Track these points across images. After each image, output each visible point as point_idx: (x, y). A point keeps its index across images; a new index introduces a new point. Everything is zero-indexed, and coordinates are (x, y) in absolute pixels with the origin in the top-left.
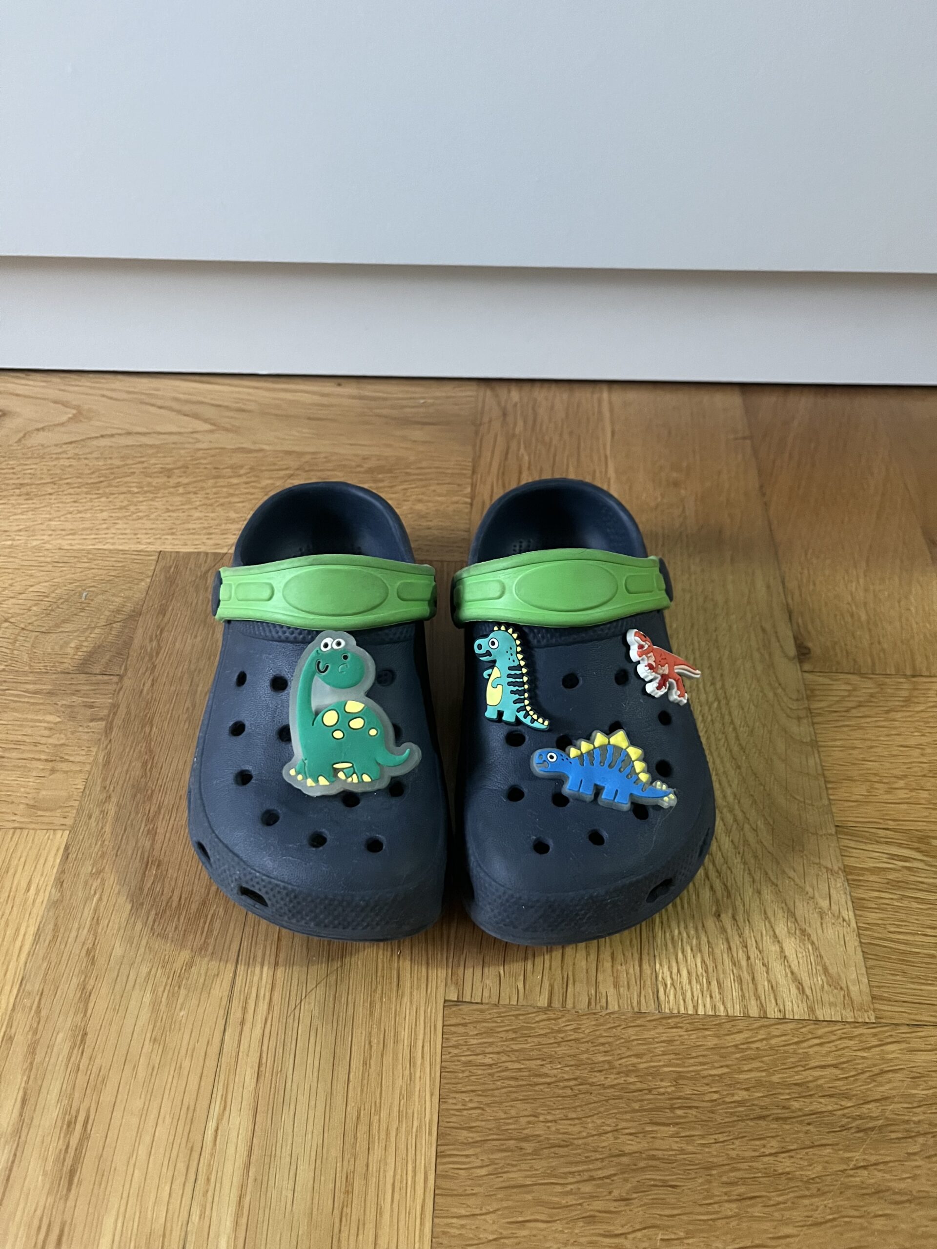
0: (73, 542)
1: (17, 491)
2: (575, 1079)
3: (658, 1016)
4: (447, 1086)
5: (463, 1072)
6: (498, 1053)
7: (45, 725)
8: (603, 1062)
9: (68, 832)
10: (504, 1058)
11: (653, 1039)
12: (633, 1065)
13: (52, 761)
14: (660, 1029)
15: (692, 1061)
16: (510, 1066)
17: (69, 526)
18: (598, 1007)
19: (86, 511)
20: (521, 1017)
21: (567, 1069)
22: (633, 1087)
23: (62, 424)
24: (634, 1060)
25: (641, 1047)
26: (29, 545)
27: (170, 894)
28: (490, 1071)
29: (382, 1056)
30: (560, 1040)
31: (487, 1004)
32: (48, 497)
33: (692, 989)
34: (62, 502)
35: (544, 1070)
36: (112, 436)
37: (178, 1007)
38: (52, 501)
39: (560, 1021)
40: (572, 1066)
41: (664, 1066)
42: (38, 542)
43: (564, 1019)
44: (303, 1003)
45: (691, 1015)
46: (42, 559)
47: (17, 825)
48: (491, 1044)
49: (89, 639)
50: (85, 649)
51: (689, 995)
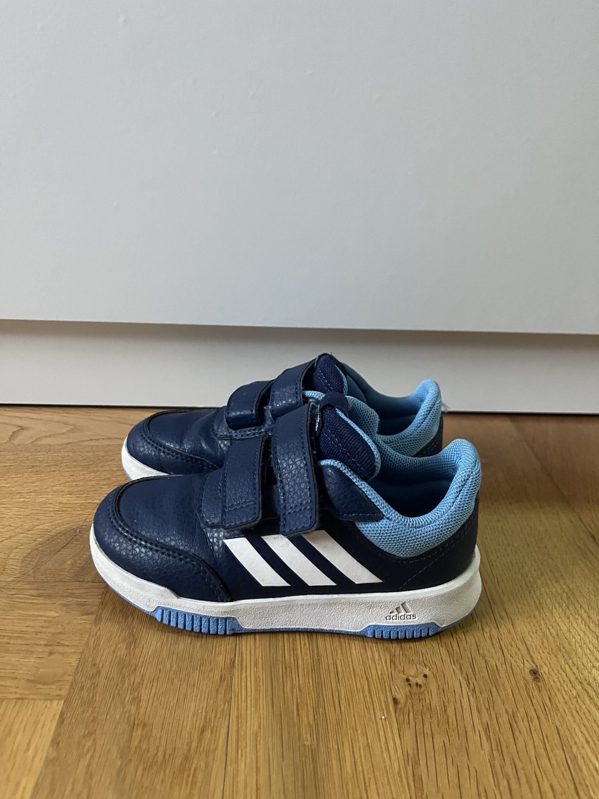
1: (30, 470)
7: (46, 619)
9: (62, 702)
13: (50, 645)
17: (67, 489)
26: (37, 501)
38: (55, 475)
42: (44, 499)
46: (47, 509)
47: (17, 696)
50: (78, 565)
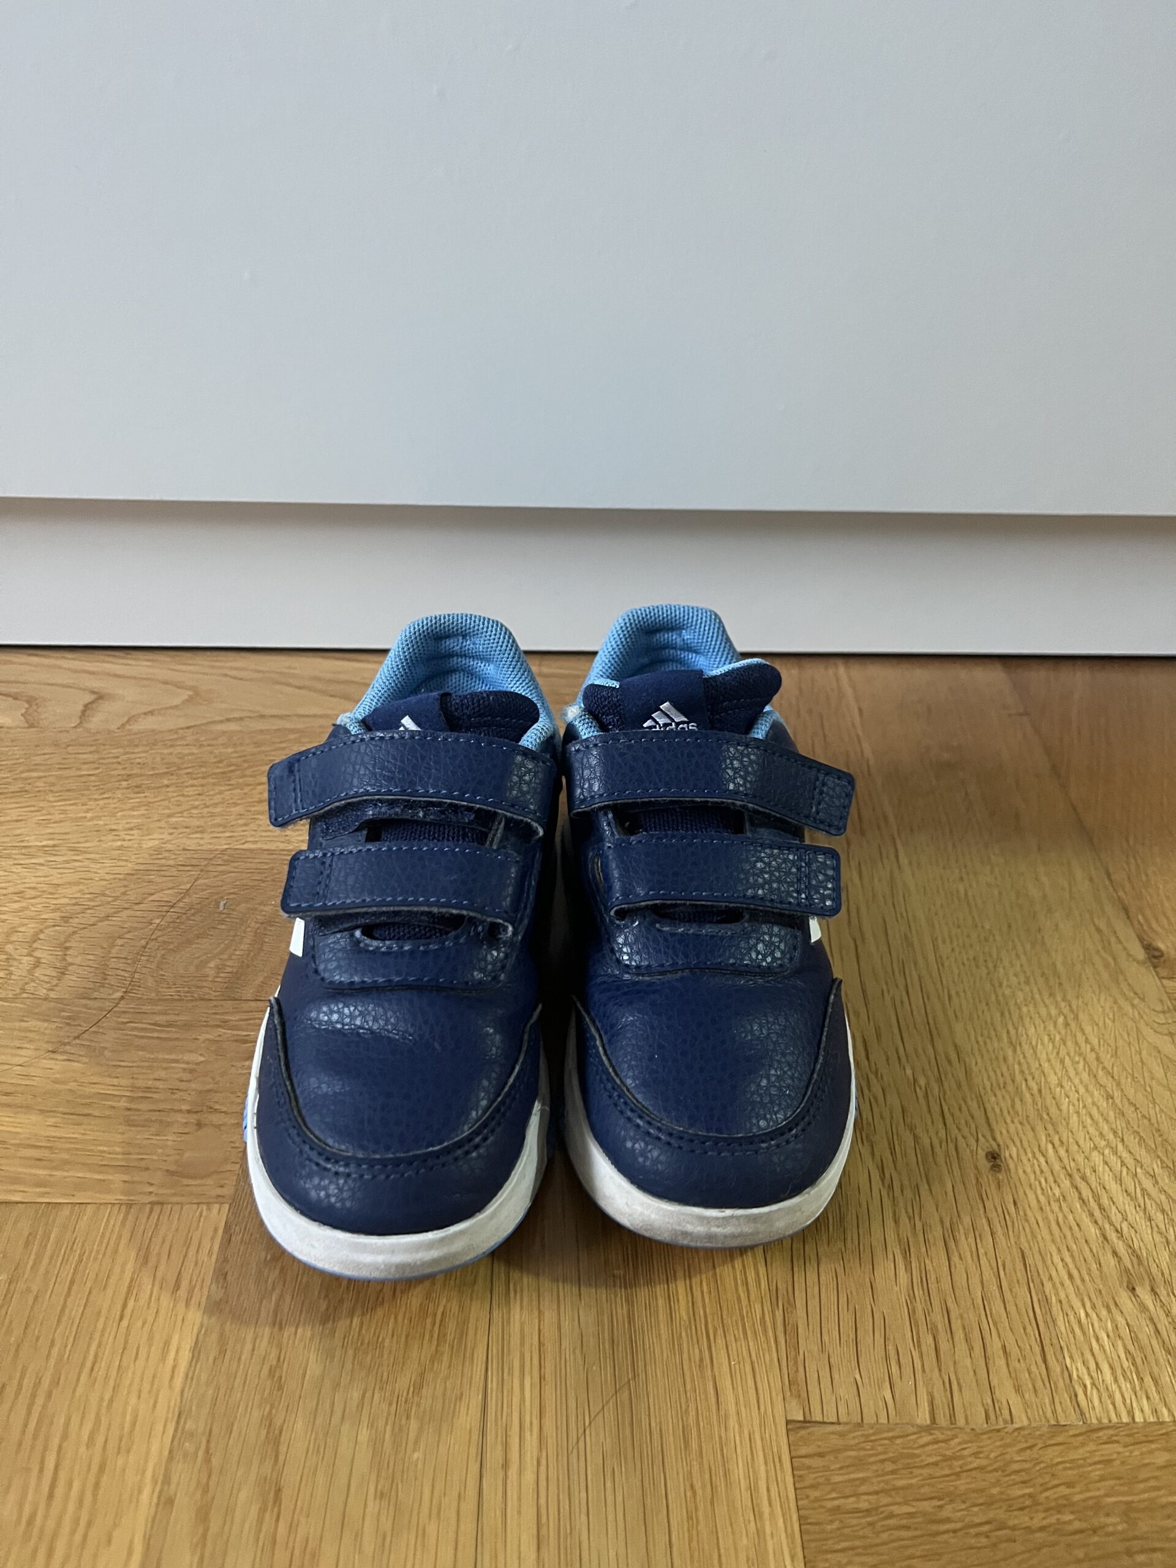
0: (202, 842)
1: (124, 784)
2: (988, 1523)
3: (1084, 1430)
4: (813, 1545)
5: (832, 1522)
6: (876, 1493)
7: (185, 1066)
8: (1023, 1496)
9: (227, 1206)
10: (885, 1500)
11: (1084, 1459)
12: (1064, 1497)
13: (197, 1112)
14: (1092, 1447)
15: (1142, 1486)
16: (896, 1509)
17: (195, 822)
18: (1000, 1420)
19: (216, 805)
20: (898, 1441)
21: (976, 1509)
22: (1070, 1528)
23: (176, 707)
24: (1064, 1490)
25: (1070, 1472)
26: (144, 846)
28: (869, 1519)
29: (712, 1504)
30: (958, 1469)
31: (846, 1424)
32: (164, 789)
33: (1120, 1388)
34: (183, 795)
35: (946, 1513)
36: (241, 719)
37: (410, 1446)
38: (170, 795)
39: (952, 1443)
40: (981, 1504)
41: (1107, 1495)
42: (156, 842)
43: (957, 1441)
44: (587, 1432)
45: (1127, 1424)
46: (163, 861)
47: (153, 1198)
48: (863, 1481)
49: (233, 957)
50: (229, 970)
51: (1118, 1396)
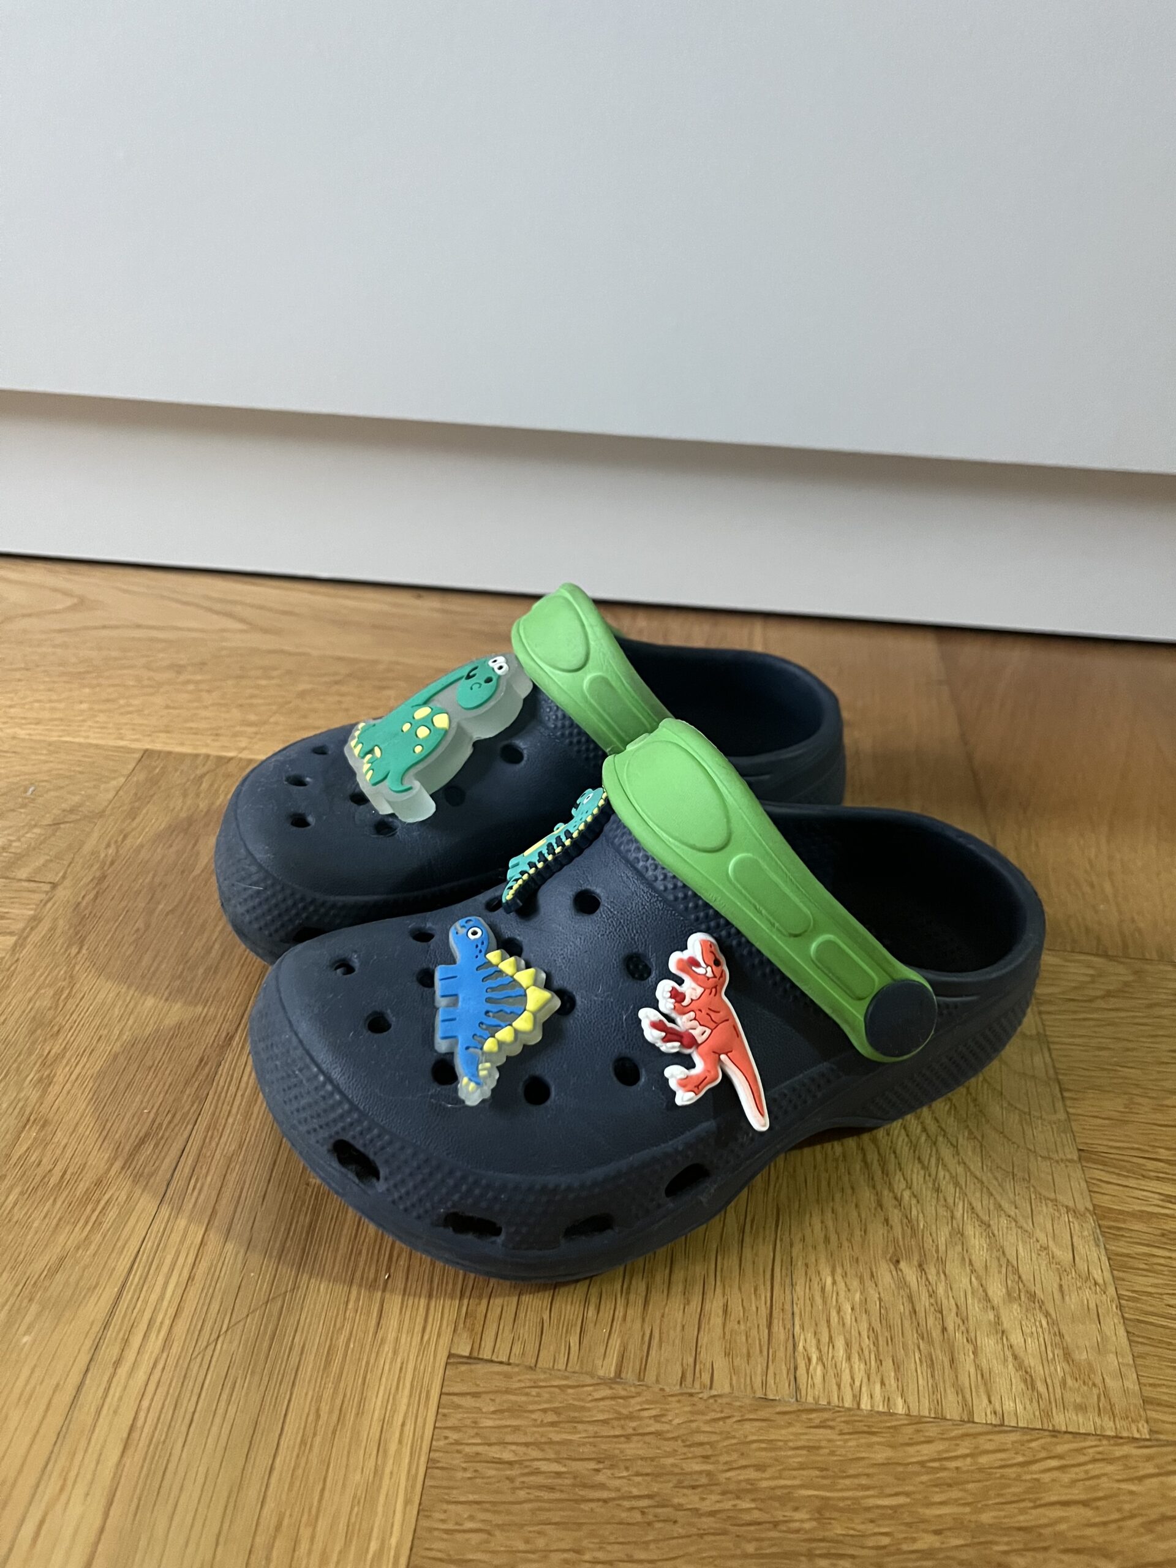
2: (649, 1497)
3: (795, 1407)
4: (434, 1491)
5: (465, 1469)
6: (527, 1445)
8: (701, 1472)
10: (535, 1453)
11: (786, 1442)
12: (747, 1481)
14: (797, 1429)
15: (847, 1482)
16: (544, 1466)
18: (697, 1385)
20: (570, 1391)
21: (639, 1479)
22: (748, 1518)
23: (57, 612)
24: (752, 1474)
25: (764, 1454)
27: (51, 1166)
28: (508, 1472)
29: (334, 1432)
30: (630, 1431)
31: (518, 1365)
33: (851, 1368)
35: (600, 1478)
36: (116, 627)
37: (23, 1328)
38: (19, 688)
39: (633, 1401)
40: (647, 1475)
41: (802, 1487)
43: (639, 1399)
44: (221, 1339)
45: (849, 1409)
48: (516, 1429)
49: (23, 839)
50: (13, 850)
51: (846, 1378)
